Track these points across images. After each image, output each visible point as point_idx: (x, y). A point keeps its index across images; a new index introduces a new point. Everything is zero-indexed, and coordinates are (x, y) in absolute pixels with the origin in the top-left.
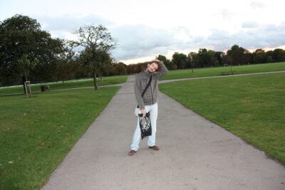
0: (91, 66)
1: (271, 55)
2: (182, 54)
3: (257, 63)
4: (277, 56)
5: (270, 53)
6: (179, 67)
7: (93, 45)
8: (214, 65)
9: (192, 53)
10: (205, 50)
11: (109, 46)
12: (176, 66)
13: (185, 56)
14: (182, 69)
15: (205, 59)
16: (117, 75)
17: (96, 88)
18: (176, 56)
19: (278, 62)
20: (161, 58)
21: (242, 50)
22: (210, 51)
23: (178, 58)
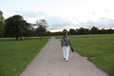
0: (40, 33)
1: (108, 31)
2: (73, 29)
3: (102, 34)
4: (110, 31)
5: (107, 30)
6: (72, 34)
7: (41, 26)
8: (85, 34)
9: (77, 29)
10: (82, 28)
11: (46, 27)
12: (70, 34)
13: (74, 30)
14: (72, 35)
15: (82, 32)
16: (47, 36)
17: (41, 40)
18: (71, 30)
19: (110, 34)
20: (65, 30)
21: (97, 29)
22: (84, 29)
23: (72, 31)
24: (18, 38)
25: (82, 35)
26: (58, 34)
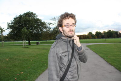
6: (98, 38)
8: (114, 37)
9: (104, 32)
10: (110, 31)
12: (97, 37)
15: (110, 35)
18: (97, 33)
20: (90, 33)
22: (113, 31)
24: (31, 41)
25: (111, 38)
26: (82, 37)
